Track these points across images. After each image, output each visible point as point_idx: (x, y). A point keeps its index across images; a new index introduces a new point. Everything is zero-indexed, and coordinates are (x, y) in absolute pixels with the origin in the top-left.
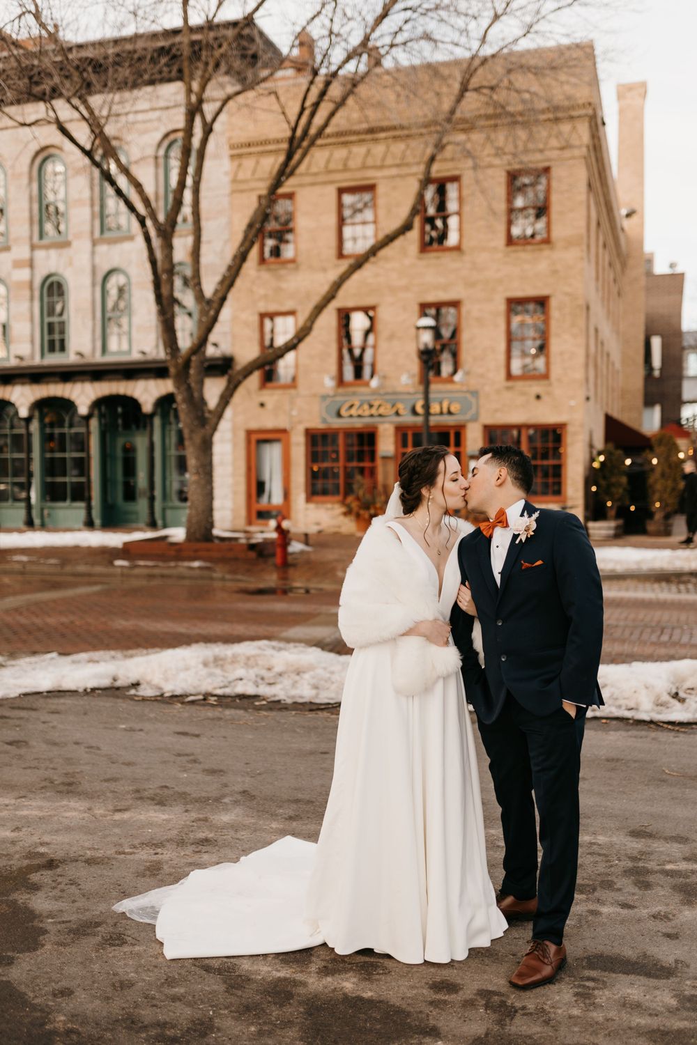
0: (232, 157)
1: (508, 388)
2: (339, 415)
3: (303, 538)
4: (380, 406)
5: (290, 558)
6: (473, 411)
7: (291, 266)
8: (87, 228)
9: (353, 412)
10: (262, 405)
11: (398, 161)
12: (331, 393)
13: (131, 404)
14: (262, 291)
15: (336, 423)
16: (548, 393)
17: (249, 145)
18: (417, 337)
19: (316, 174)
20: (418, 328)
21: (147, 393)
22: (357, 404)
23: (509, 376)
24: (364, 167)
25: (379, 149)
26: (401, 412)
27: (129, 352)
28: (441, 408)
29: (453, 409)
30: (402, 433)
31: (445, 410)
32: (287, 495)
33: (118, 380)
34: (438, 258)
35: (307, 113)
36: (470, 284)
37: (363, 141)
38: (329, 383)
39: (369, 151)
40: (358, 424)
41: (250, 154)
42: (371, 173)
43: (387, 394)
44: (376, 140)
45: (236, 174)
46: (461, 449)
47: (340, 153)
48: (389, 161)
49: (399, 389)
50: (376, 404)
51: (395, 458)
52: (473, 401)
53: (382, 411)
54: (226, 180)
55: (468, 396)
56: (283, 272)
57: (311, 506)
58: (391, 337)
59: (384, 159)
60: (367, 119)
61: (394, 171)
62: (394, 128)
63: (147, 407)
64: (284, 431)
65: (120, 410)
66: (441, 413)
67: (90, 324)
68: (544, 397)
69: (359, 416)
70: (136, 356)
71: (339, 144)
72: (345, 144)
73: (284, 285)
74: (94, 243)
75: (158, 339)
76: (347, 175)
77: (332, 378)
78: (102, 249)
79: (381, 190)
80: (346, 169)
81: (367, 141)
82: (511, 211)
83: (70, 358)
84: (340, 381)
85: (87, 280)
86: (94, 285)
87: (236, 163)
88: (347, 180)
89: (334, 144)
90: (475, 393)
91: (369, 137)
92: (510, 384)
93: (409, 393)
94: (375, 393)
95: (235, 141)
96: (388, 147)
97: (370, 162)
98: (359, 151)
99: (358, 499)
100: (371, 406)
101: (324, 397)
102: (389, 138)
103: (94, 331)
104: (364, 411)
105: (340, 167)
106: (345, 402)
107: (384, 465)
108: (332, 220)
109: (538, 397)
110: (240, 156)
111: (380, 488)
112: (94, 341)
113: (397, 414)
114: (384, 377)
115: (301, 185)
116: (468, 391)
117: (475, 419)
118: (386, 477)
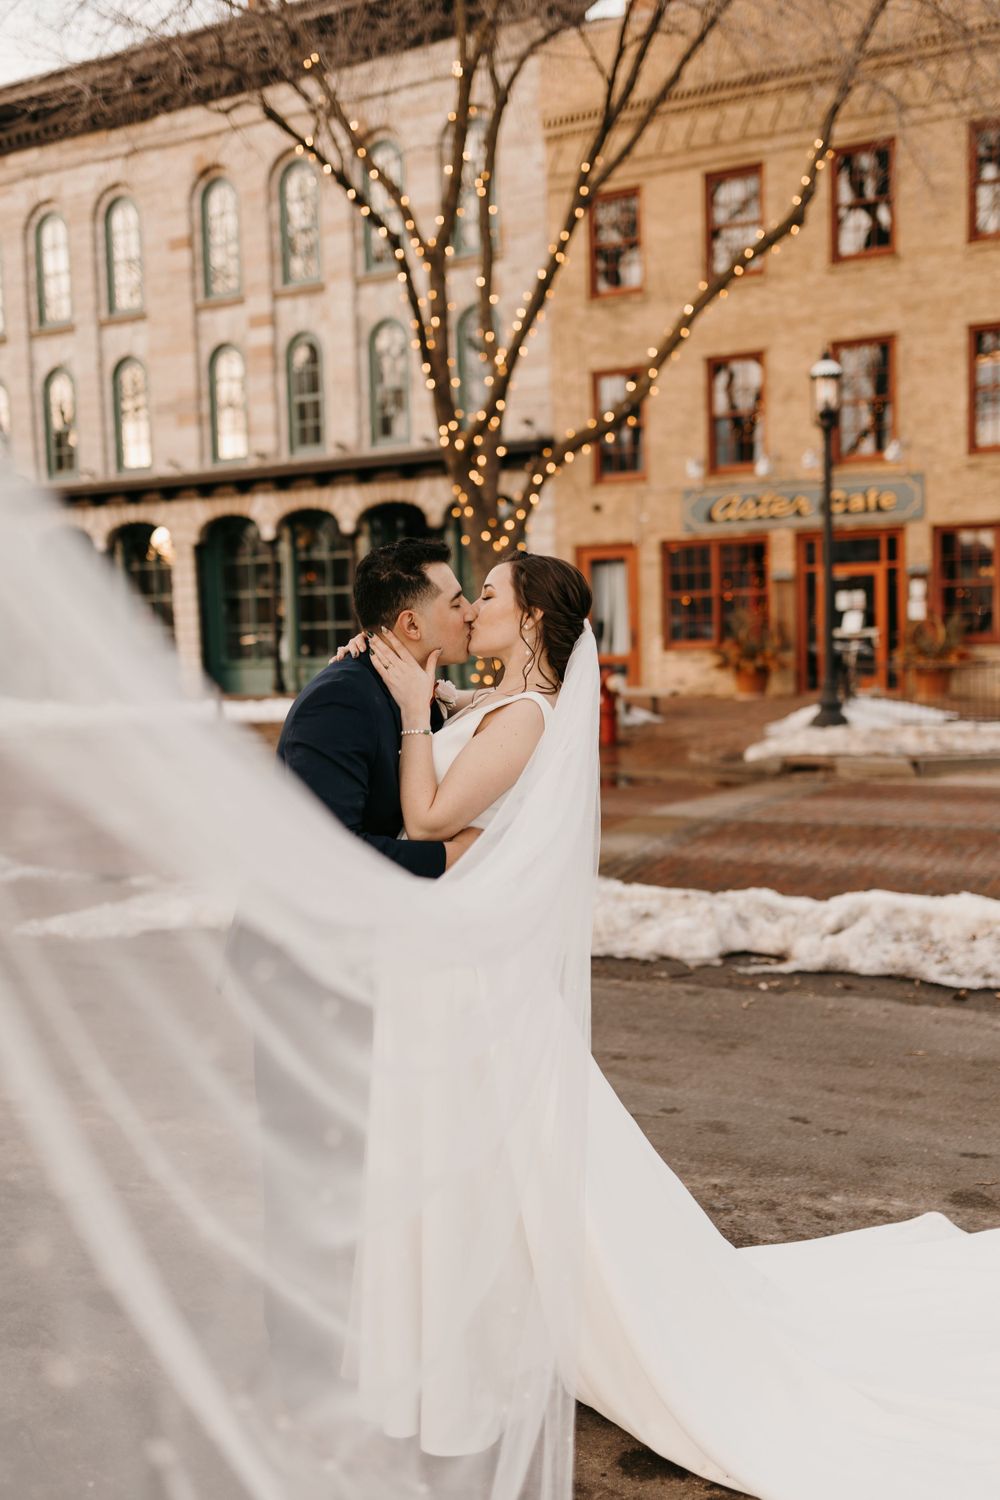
0: (549, 140)
1: (971, 467)
2: (710, 518)
3: (649, 703)
4: (771, 503)
5: (622, 734)
6: (916, 504)
7: (637, 298)
8: (346, 262)
9: (732, 513)
10: (597, 508)
11: (796, 123)
12: (697, 485)
13: (412, 514)
14: (594, 339)
15: (706, 531)
17: (572, 119)
18: (813, 392)
19: (671, 155)
20: (814, 378)
21: (433, 497)
22: (737, 500)
23: (973, 448)
24: (745, 137)
25: (766, 107)
26: (805, 509)
27: (408, 440)
28: (866, 502)
29: (884, 503)
30: (806, 542)
31: (872, 505)
32: (635, 639)
33: (393, 480)
34: (860, 270)
35: (631, 52)
36: (910, 307)
37: (743, 97)
38: (694, 471)
39: (751, 115)
40: (739, 530)
41: (574, 133)
42: (752, 147)
43: (782, 483)
44: (761, 94)
45: (553, 165)
46: (898, 565)
47: (707, 120)
48: (782, 123)
49: (801, 476)
50: (766, 499)
51: (795, 580)
52: (916, 488)
53: (775, 510)
54: (540, 175)
55: (909, 482)
56: (625, 308)
57: (671, 656)
58: (789, 397)
59: (775, 120)
60: (744, 64)
61: (792, 140)
62: (791, 72)
63: (435, 518)
64: (629, 546)
65: (400, 524)
66: (866, 510)
67: (352, 400)
69: (741, 519)
70: (416, 445)
71: (705, 105)
72: (713, 104)
73: (627, 328)
74: (358, 284)
76: (720, 152)
77: (698, 464)
78: (369, 291)
79: (770, 170)
80: (717, 142)
81: (749, 95)
82: (976, 186)
83: (327, 452)
84: (713, 466)
85: (347, 339)
86: (358, 344)
87: (554, 147)
88: (717, 160)
89: (698, 106)
90: (920, 477)
91: (749, 90)
92: (975, 459)
93: (815, 482)
94: (765, 482)
95: (552, 115)
96: (781, 103)
97: (753, 128)
98: (736, 113)
99: (738, 643)
100: (758, 504)
101: (688, 493)
102: (782, 88)
103: (359, 412)
104: (748, 511)
105: (708, 140)
106: (717, 499)
107: (780, 592)
108: (696, 223)
110: (558, 138)
111: (773, 626)
112: (359, 426)
113: (798, 513)
114: (778, 459)
115: (651, 174)
116: (908, 475)
117: (919, 516)
118: (782, 610)
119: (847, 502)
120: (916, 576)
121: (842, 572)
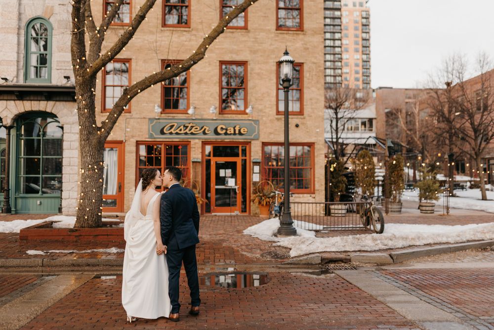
1: (278, 119)
2: (162, 132)
4: (192, 127)
6: (256, 133)
9: (173, 130)
15: (160, 138)
16: (303, 124)
21: (7, 111)
22: (176, 125)
23: (278, 112)
26: (206, 132)
28: (235, 130)
29: (242, 131)
31: (237, 132)
32: (121, 188)
34: (232, 33)
36: (254, 52)
40: (175, 139)
43: (197, 119)
46: (247, 158)
49: (206, 117)
50: (190, 126)
51: (201, 162)
52: (256, 126)
53: (193, 131)
55: (253, 123)
58: (200, 81)
64: (121, 142)
66: (235, 134)
68: (300, 125)
69: (177, 134)
75: (18, 70)
82: (279, 8)
84: (163, 109)
92: (279, 117)
93: (213, 120)
94: (189, 118)
100: (186, 127)
101: (151, 120)
104: (181, 130)
106: (167, 123)
107: (194, 168)
109: (297, 126)
113: (204, 133)
114: (195, 107)
116: (253, 120)
117: (257, 138)
118: (195, 176)
119: (227, 130)
120: (256, 163)
121: (222, 160)
